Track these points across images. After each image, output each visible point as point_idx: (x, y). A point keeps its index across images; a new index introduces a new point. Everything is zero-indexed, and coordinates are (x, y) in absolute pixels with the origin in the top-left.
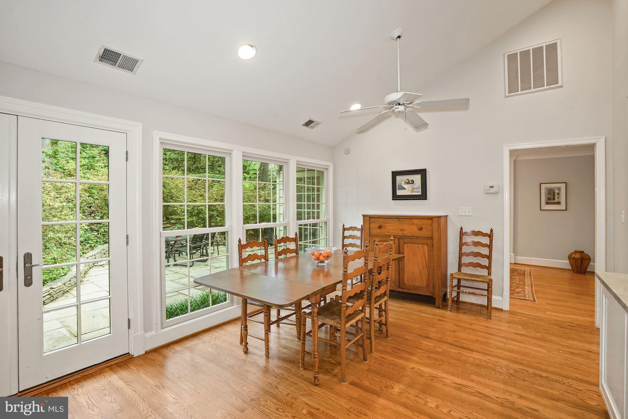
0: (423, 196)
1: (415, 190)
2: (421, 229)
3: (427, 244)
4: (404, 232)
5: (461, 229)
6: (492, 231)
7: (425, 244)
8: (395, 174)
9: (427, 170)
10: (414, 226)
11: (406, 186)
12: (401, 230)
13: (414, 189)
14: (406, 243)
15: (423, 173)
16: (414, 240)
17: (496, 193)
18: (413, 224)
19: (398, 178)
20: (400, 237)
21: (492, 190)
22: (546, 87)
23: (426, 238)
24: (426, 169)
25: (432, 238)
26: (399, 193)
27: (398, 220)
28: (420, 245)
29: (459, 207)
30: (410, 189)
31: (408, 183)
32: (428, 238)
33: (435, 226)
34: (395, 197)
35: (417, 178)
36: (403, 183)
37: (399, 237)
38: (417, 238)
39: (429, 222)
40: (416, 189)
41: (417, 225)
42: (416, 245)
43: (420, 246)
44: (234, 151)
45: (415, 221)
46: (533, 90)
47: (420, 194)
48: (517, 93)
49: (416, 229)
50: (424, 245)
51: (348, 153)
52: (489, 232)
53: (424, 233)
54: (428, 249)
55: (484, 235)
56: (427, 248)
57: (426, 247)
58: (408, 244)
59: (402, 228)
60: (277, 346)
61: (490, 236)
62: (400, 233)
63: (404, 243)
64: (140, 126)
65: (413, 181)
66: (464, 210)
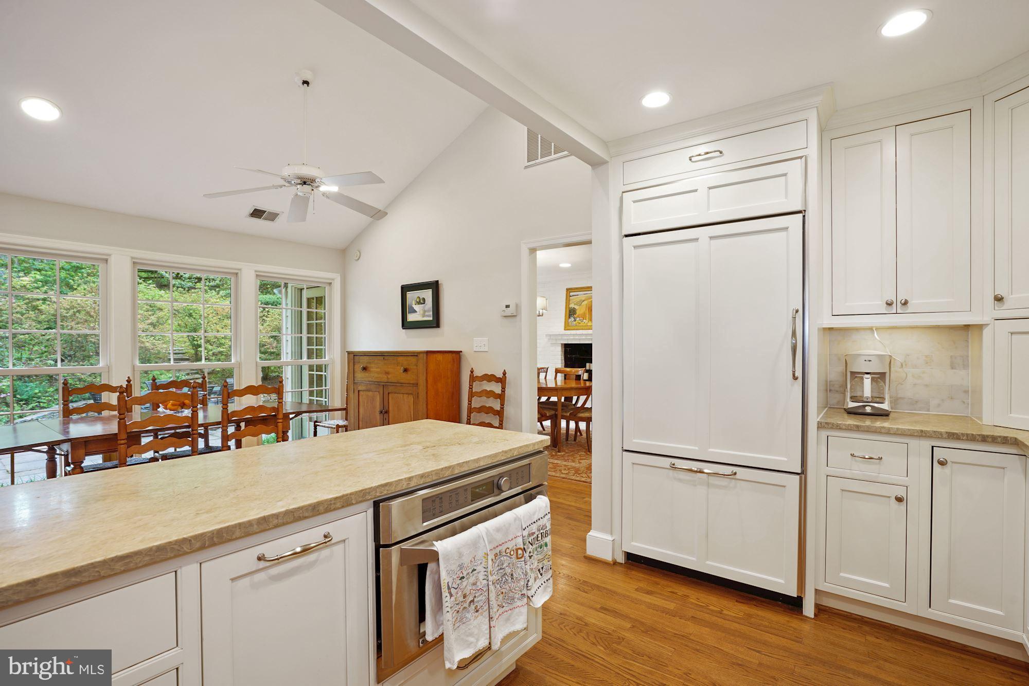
0: (435, 323)
1: (426, 314)
2: (406, 371)
3: (412, 393)
4: (389, 377)
5: (472, 371)
6: (504, 373)
7: (410, 393)
8: (405, 289)
9: (439, 283)
10: (399, 368)
11: (416, 307)
12: (386, 373)
13: (425, 311)
14: (391, 393)
15: (435, 286)
16: (399, 388)
17: (513, 316)
18: (398, 364)
20: (385, 384)
21: (508, 311)
23: (411, 385)
24: (437, 281)
25: (416, 385)
26: (411, 318)
27: (382, 358)
28: (405, 394)
29: (474, 339)
30: (422, 312)
31: (419, 303)
32: (413, 385)
33: (421, 366)
34: (406, 325)
35: (428, 294)
36: (414, 303)
37: (383, 384)
38: (403, 384)
39: (413, 359)
41: (402, 364)
42: (401, 395)
43: (405, 396)
45: (400, 359)
46: (540, 160)
47: (431, 319)
48: (537, 161)
49: (401, 371)
50: (409, 395)
51: (358, 258)
52: (501, 376)
53: (409, 378)
54: (413, 401)
55: (497, 380)
56: (412, 399)
58: (393, 395)
59: (387, 370)
61: (502, 381)
62: (384, 378)
63: (389, 393)
65: (424, 299)
66: (480, 342)
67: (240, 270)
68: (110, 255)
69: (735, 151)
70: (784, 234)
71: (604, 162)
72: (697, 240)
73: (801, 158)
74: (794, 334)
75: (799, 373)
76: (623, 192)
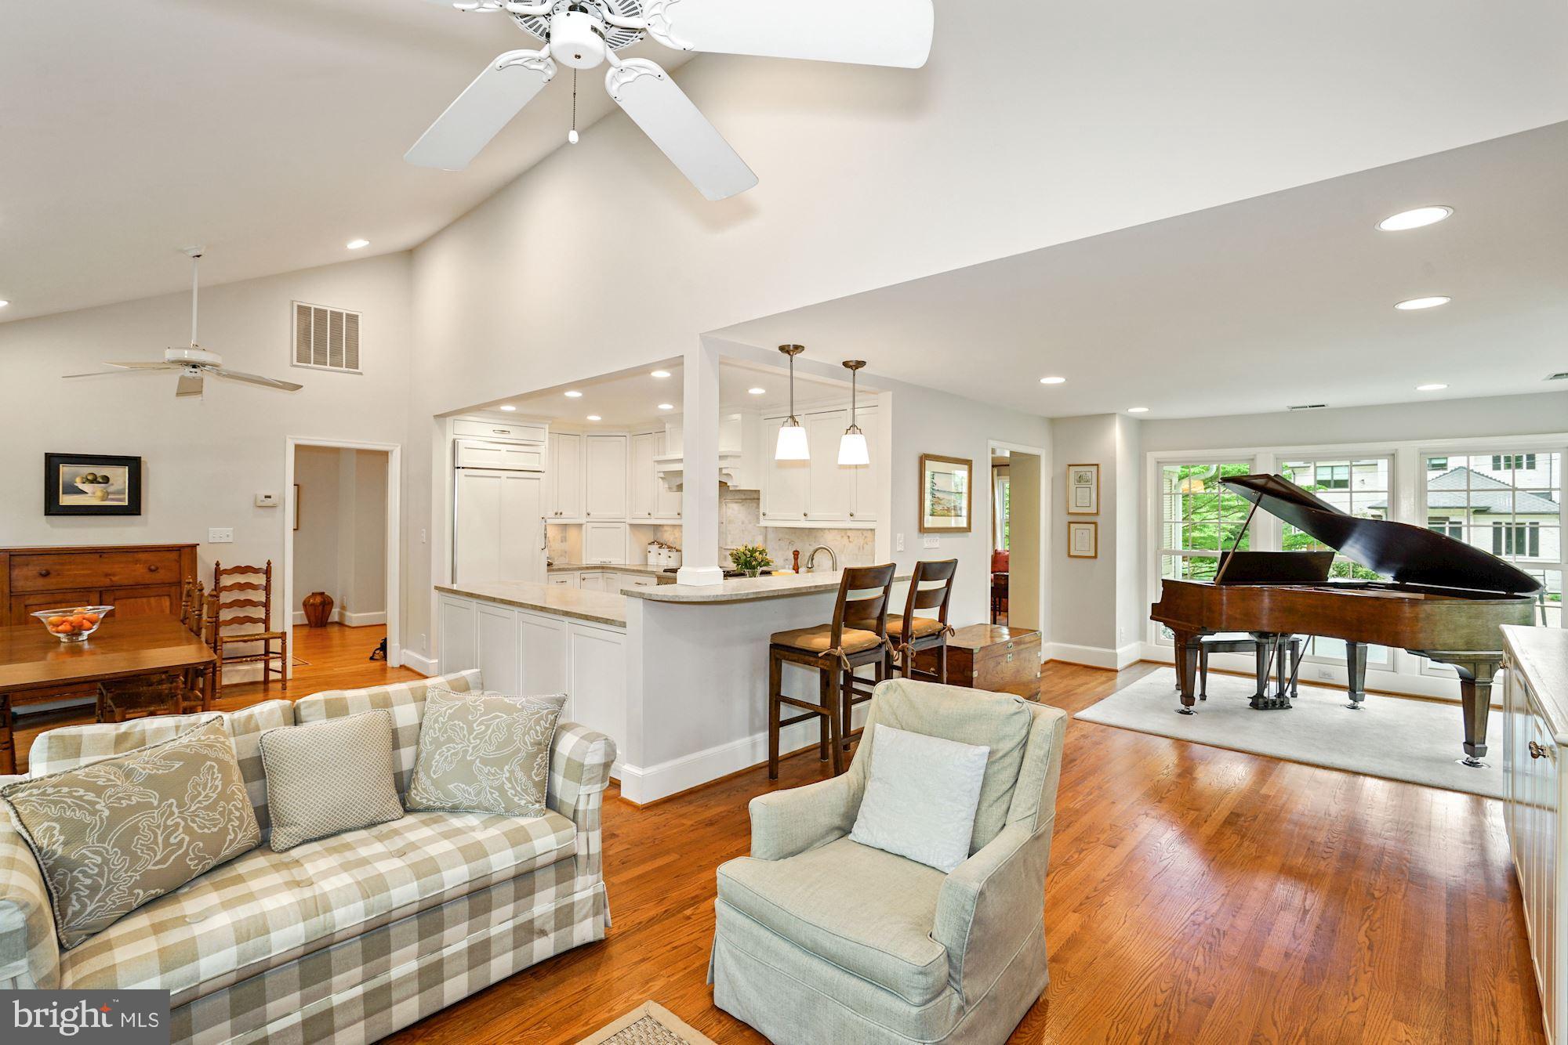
0: (134, 507)
1: (111, 497)
2: (155, 570)
3: (169, 595)
4: (114, 579)
5: (218, 564)
6: (269, 563)
7: (164, 595)
8: (55, 460)
9: (143, 460)
10: (138, 565)
11: (85, 487)
13: (109, 493)
14: (118, 599)
15: (134, 465)
16: (141, 591)
17: (274, 507)
18: (137, 562)
19: (66, 469)
20: (104, 589)
21: (268, 502)
22: (344, 369)
23: (167, 585)
25: (177, 584)
26: (68, 500)
27: (98, 555)
28: (153, 598)
29: (210, 529)
30: (99, 494)
31: (94, 481)
32: (171, 584)
33: (185, 562)
34: (54, 510)
35: (117, 473)
36: (77, 479)
37: (100, 589)
38: (147, 586)
39: (174, 555)
40: (114, 493)
42: (144, 600)
43: (153, 600)
45: (142, 556)
46: (328, 367)
47: (125, 503)
48: (309, 365)
50: (163, 598)
52: (265, 566)
54: (171, 604)
55: (256, 571)
56: (168, 603)
57: (166, 602)
58: (124, 601)
61: (268, 572)
62: (103, 582)
63: (115, 599)
65: (107, 478)
66: (219, 533)
70: (538, 481)
72: (500, 478)
76: (454, 439)
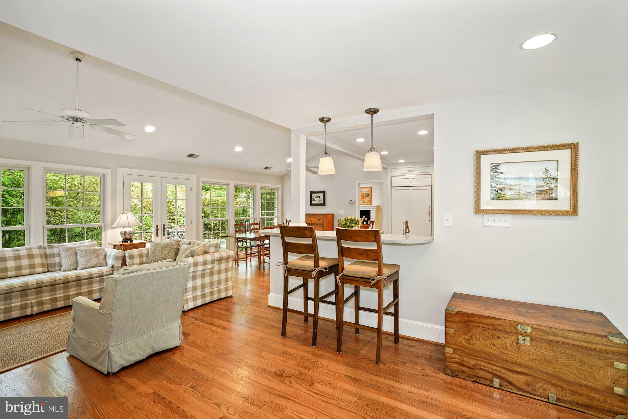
0: (324, 204)
2: (319, 220)
8: (311, 193)
11: (316, 199)
12: (311, 221)
13: (320, 200)
15: (324, 193)
17: (353, 203)
19: (313, 195)
21: (351, 202)
24: (325, 191)
26: (313, 202)
29: (339, 210)
30: (318, 201)
31: (317, 198)
32: (322, 224)
33: (325, 218)
34: (312, 205)
35: (321, 195)
36: (315, 197)
37: (310, 224)
38: (317, 224)
39: (322, 216)
41: (317, 218)
42: (317, 227)
44: (231, 184)
45: (316, 216)
47: (322, 203)
49: (317, 220)
50: (320, 227)
53: (320, 222)
59: (311, 220)
60: (255, 283)
64: (195, 176)
65: (319, 197)
66: (341, 211)
67: (257, 186)
68: (230, 183)
69: (418, 170)
70: (427, 190)
71: (387, 168)
72: (409, 190)
73: (431, 174)
74: (429, 211)
75: (430, 219)
76: (392, 176)
